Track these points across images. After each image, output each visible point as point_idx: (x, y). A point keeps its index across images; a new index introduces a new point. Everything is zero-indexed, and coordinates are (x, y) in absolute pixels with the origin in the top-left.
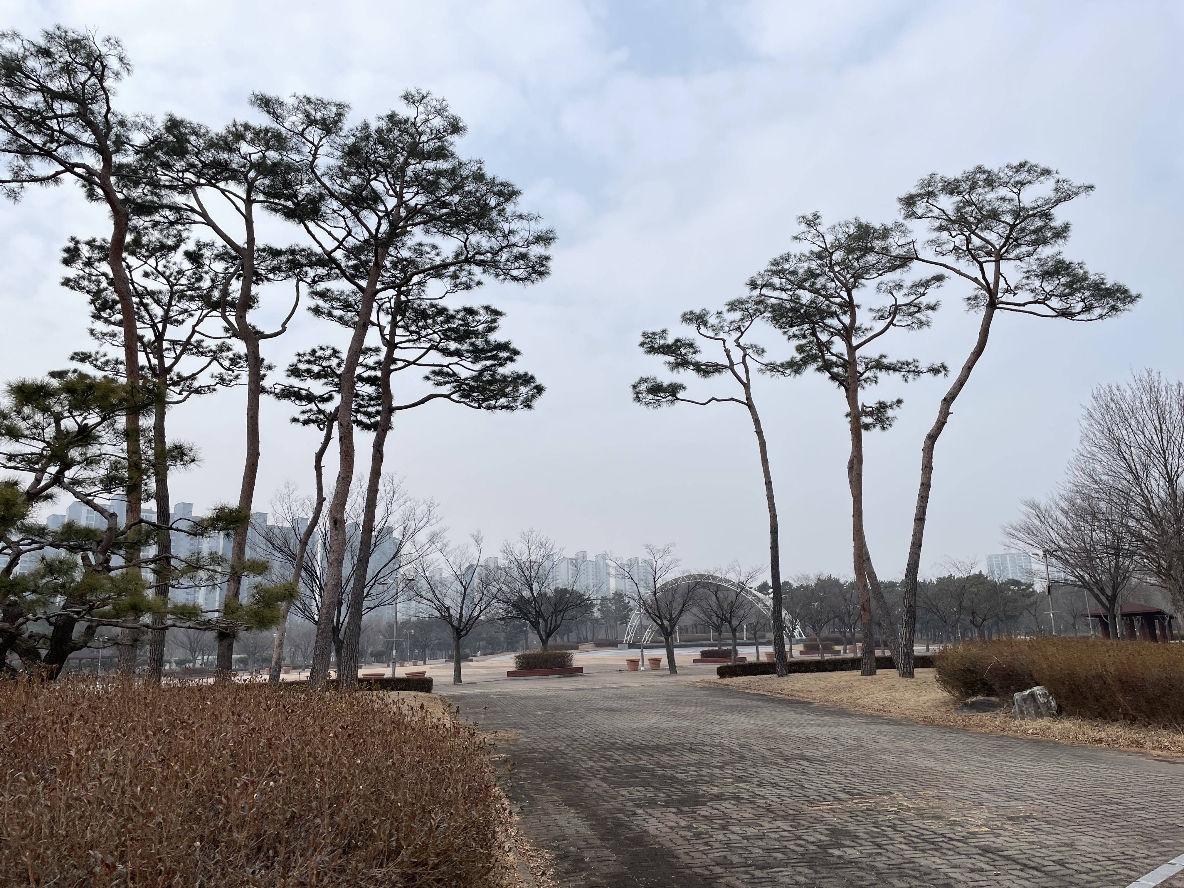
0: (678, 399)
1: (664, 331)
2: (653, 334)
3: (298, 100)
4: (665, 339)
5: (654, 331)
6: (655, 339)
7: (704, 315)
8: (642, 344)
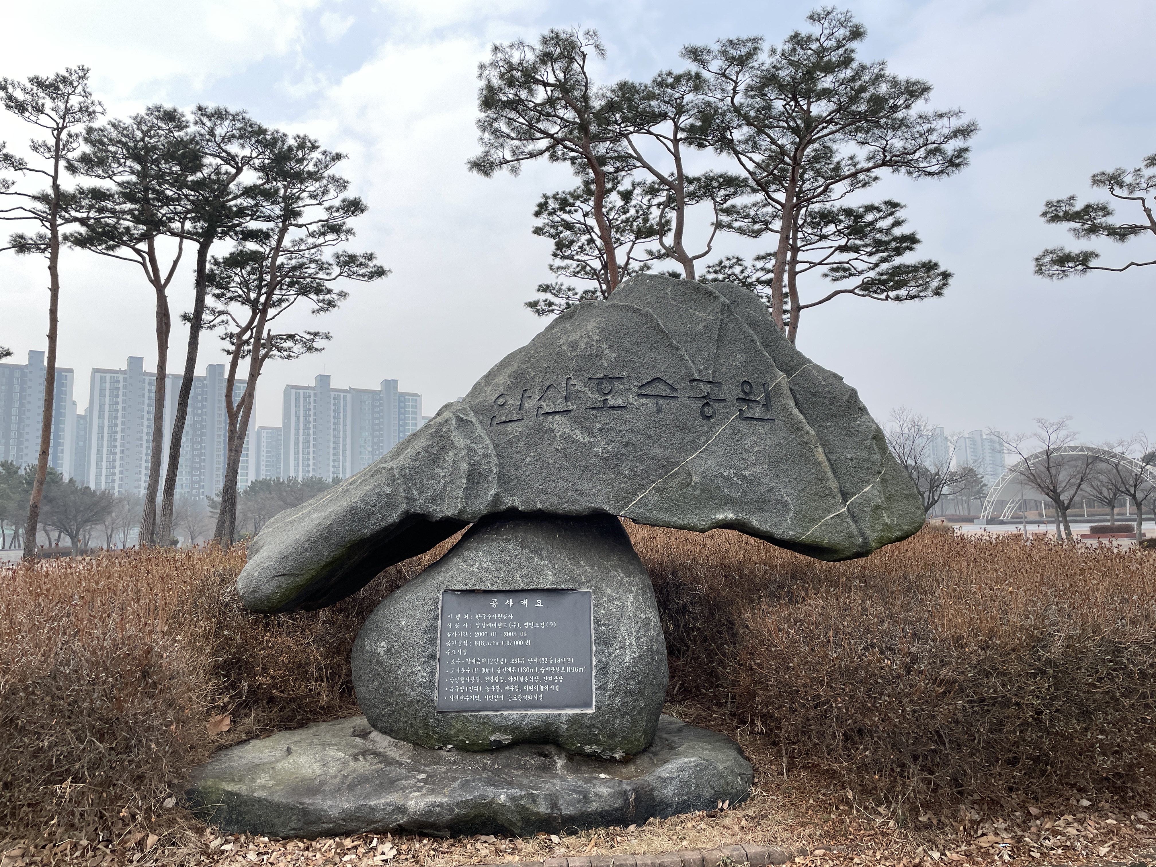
0: (1090, 268)
1: (1072, 198)
2: (1058, 202)
3: (722, 45)
4: (1072, 205)
5: (1060, 199)
6: (1060, 207)
7: (1120, 175)
8: (1045, 214)
